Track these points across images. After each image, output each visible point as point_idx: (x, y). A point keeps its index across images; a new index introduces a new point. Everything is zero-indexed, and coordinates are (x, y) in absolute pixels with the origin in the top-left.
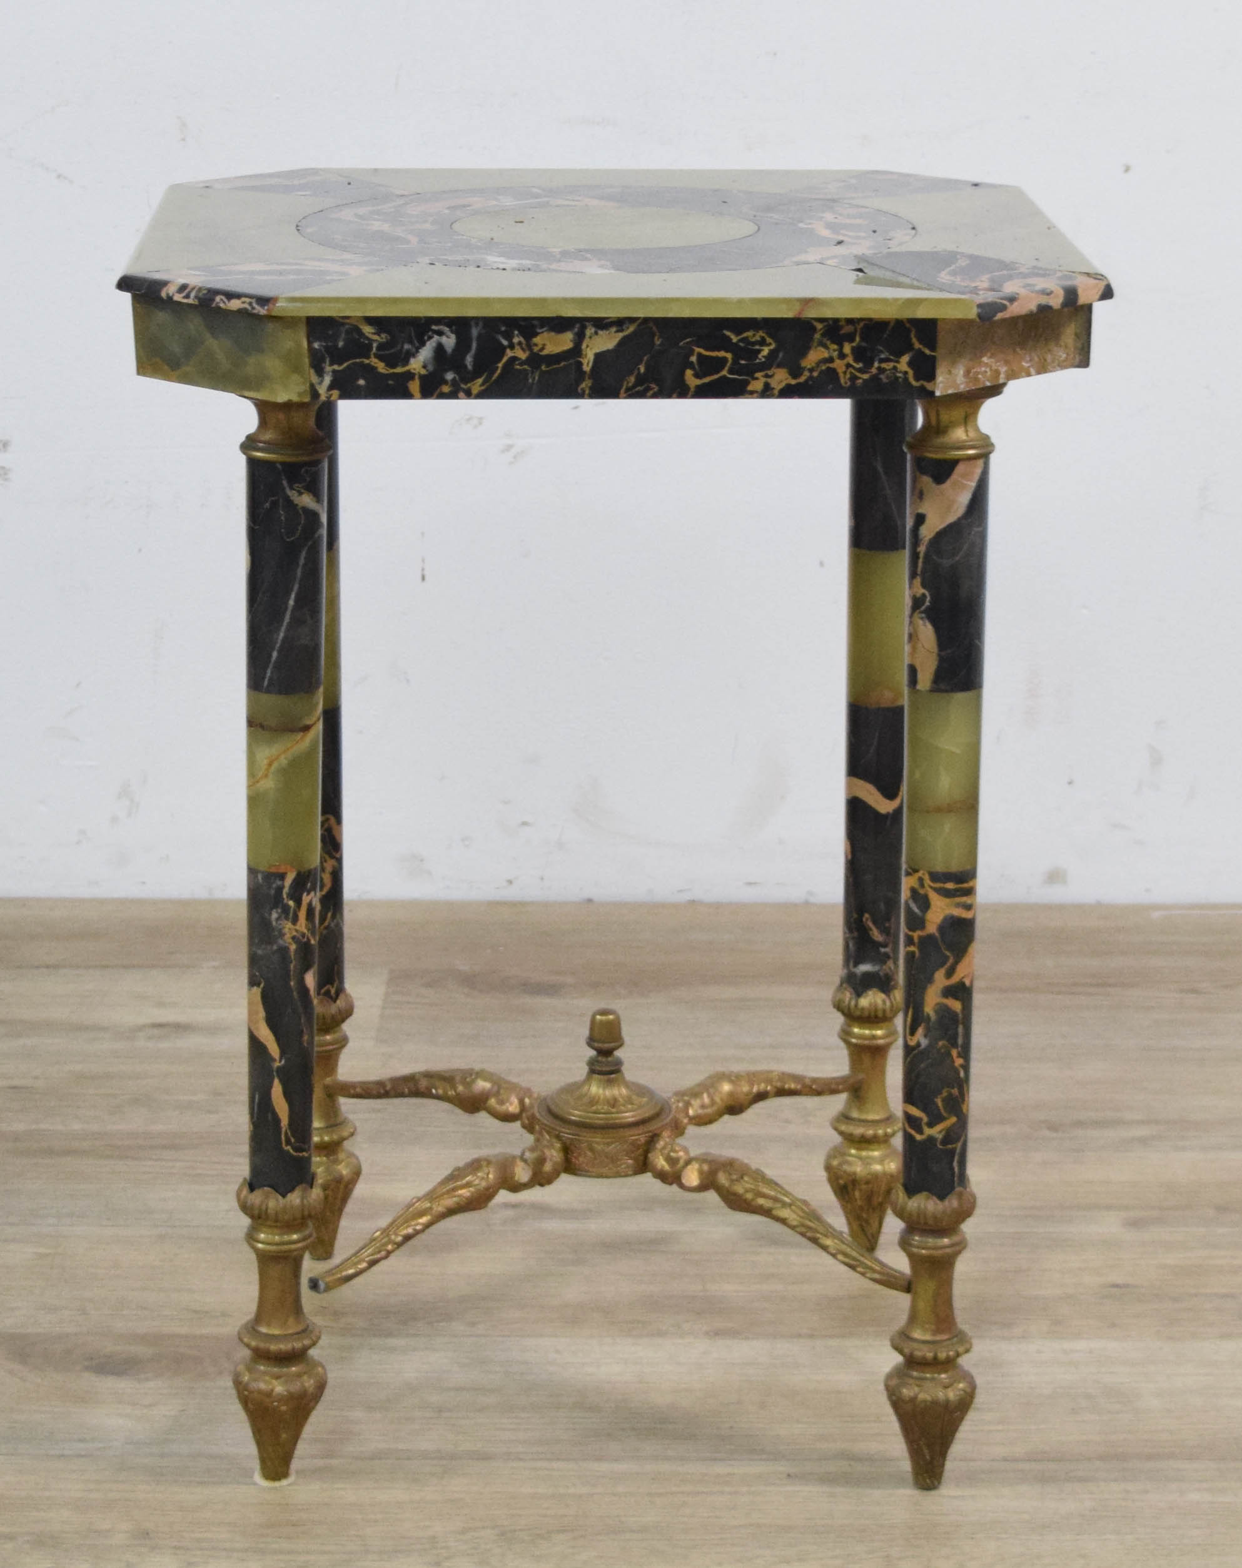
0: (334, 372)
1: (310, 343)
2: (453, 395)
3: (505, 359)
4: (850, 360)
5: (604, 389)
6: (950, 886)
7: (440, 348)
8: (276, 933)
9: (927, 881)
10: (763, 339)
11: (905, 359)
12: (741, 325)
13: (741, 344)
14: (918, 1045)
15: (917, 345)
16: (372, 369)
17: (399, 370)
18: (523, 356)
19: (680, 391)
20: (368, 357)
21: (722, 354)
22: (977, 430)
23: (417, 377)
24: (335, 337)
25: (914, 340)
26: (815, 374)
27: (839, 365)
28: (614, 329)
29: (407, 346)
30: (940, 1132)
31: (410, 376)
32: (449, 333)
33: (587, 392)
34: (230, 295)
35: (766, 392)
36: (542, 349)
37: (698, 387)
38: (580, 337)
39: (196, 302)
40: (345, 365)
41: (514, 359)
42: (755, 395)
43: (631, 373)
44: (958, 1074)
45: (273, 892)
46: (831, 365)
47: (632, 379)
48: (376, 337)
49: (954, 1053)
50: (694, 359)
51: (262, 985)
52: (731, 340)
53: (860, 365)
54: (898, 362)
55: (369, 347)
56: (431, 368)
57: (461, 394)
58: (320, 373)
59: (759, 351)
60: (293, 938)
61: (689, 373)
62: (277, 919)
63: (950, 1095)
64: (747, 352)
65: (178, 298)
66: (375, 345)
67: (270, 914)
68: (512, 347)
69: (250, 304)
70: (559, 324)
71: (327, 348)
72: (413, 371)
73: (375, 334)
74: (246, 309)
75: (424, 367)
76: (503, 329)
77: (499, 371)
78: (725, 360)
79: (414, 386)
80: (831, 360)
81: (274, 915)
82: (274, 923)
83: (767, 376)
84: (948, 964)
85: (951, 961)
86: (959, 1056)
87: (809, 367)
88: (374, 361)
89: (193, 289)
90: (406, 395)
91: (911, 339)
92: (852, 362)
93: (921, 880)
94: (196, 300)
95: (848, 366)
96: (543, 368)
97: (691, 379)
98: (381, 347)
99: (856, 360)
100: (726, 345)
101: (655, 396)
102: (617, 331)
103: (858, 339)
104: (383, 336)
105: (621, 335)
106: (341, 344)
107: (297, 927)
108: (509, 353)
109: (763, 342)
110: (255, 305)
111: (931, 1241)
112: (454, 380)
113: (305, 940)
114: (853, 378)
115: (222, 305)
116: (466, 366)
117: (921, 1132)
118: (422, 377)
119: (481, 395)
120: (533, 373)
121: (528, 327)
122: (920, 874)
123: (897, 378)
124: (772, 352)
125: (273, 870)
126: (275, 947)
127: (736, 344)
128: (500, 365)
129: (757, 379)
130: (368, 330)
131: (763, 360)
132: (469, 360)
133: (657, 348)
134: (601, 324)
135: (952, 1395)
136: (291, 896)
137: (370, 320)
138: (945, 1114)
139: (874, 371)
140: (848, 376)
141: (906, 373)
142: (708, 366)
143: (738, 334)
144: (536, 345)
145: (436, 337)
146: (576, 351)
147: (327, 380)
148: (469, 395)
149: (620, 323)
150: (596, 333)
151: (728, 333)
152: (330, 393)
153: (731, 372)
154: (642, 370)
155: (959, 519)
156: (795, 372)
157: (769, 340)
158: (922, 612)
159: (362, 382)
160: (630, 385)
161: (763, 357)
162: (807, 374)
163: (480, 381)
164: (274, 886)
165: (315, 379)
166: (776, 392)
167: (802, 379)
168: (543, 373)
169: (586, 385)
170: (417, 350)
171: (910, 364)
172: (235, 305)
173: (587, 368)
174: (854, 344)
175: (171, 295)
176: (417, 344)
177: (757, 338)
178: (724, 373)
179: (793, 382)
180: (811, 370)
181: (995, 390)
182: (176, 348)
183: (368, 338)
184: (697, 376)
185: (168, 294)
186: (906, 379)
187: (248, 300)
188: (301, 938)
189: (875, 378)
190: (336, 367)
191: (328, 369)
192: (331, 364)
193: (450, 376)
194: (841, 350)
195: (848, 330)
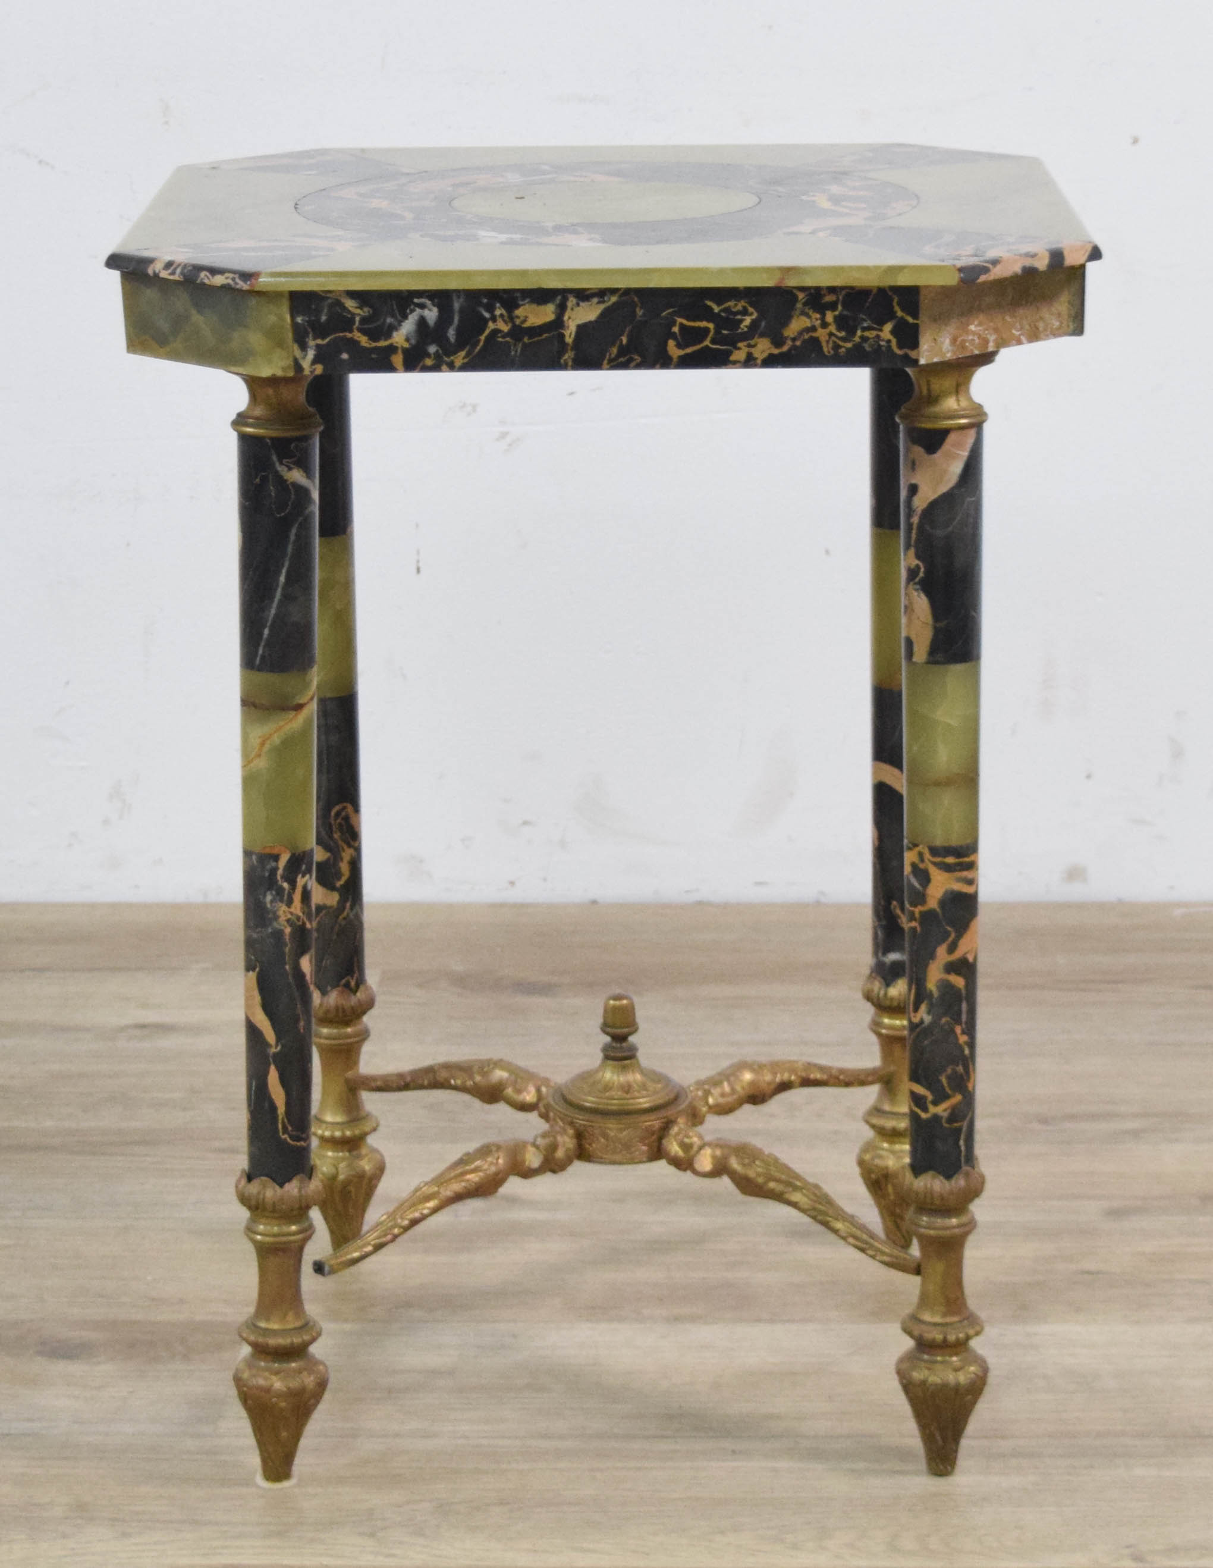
0: (318, 346)
1: (293, 318)
2: (436, 368)
3: (487, 332)
4: (832, 328)
5: (587, 361)
6: (950, 860)
7: (422, 322)
8: (271, 916)
9: (927, 855)
10: (745, 308)
11: (888, 327)
12: (721, 294)
13: (723, 314)
14: (922, 1022)
15: (900, 313)
16: (355, 343)
17: (383, 343)
18: (505, 328)
19: (663, 361)
20: (351, 331)
21: (704, 324)
22: (970, 399)
23: (400, 351)
24: (318, 312)
25: (897, 308)
26: (798, 343)
27: (821, 334)
28: (595, 300)
29: (389, 320)
30: (945, 1110)
31: (392, 349)
32: (431, 307)
33: (570, 363)
34: (214, 271)
35: (749, 362)
36: (525, 321)
37: (680, 357)
38: (562, 308)
39: (181, 279)
40: (327, 340)
41: (496, 332)
42: (738, 365)
43: (613, 344)
44: (963, 1051)
45: (267, 874)
46: (814, 335)
47: (615, 351)
48: (358, 311)
49: (958, 1030)
50: (676, 329)
51: (257, 969)
52: (711, 309)
53: (843, 334)
54: (881, 330)
55: (352, 321)
56: (413, 342)
57: (444, 367)
58: (303, 347)
59: (741, 321)
60: (288, 921)
61: (671, 343)
62: (272, 902)
63: (955, 1072)
64: (729, 321)
65: (164, 274)
66: (357, 319)
67: (265, 896)
68: (494, 319)
69: (233, 279)
70: (541, 296)
71: (310, 323)
72: (395, 344)
73: (357, 308)
74: (229, 284)
75: (407, 340)
76: (485, 301)
77: (481, 343)
78: (707, 330)
79: (398, 359)
80: (813, 329)
81: (269, 898)
82: (269, 906)
83: (749, 346)
84: (950, 939)
85: (953, 935)
86: (963, 1033)
87: (792, 336)
88: (357, 336)
89: (179, 265)
90: (390, 368)
91: (893, 307)
92: (834, 331)
93: (921, 855)
94: (181, 277)
95: (831, 334)
96: (526, 340)
97: (673, 350)
98: (364, 320)
99: (839, 329)
100: (709, 315)
101: (638, 366)
102: (599, 303)
103: (840, 308)
104: (366, 309)
105: (602, 307)
106: (324, 318)
107: (292, 910)
108: (491, 326)
109: (745, 312)
110: (238, 280)
111: (939, 1221)
112: (437, 353)
113: (300, 923)
114: (837, 347)
115: (206, 281)
116: (448, 339)
117: (925, 1110)
118: (406, 352)
119: (464, 368)
120: (515, 345)
121: (509, 299)
122: (920, 848)
123: (880, 346)
124: (753, 322)
125: (268, 851)
126: (270, 930)
127: (718, 314)
128: (483, 338)
129: (739, 349)
130: (350, 304)
131: (746, 329)
132: (451, 333)
133: (638, 318)
134: (583, 295)
135: (962, 1378)
136: (285, 878)
137: (352, 294)
138: (950, 1092)
139: (857, 339)
140: (831, 345)
141: (889, 341)
142: (690, 336)
143: (719, 303)
144: (518, 317)
145: (418, 311)
146: (558, 323)
147: (311, 354)
148: (452, 367)
149: (602, 294)
150: (578, 305)
151: (709, 303)
152: (314, 367)
153: (713, 342)
154: (624, 340)
155: (952, 489)
156: (778, 342)
157: (751, 310)
158: (915, 584)
159: (345, 356)
160: (613, 356)
161: (746, 327)
162: (789, 343)
163: (463, 354)
164: (268, 867)
165: (298, 353)
166: (759, 362)
167: (785, 348)
168: (525, 346)
169: (569, 356)
170: (400, 323)
171: (892, 332)
172: (219, 280)
173: (569, 339)
174: (837, 313)
175: (157, 271)
176: (399, 318)
177: (739, 307)
178: (707, 343)
179: (776, 351)
180: (794, 340)
181: (986, 358)
182: (164, 325)
183: (349, 312)
184: (679, 346)
185: (154, 272)
186: (889, 347)
187: (231, 275)
188: (296, 921)
189: (858, 346)
190: (319, 341)
191: (312, 343)
192: (315, 339)
193: (432, 349)
194: (823, 319)
195: (829, 298)
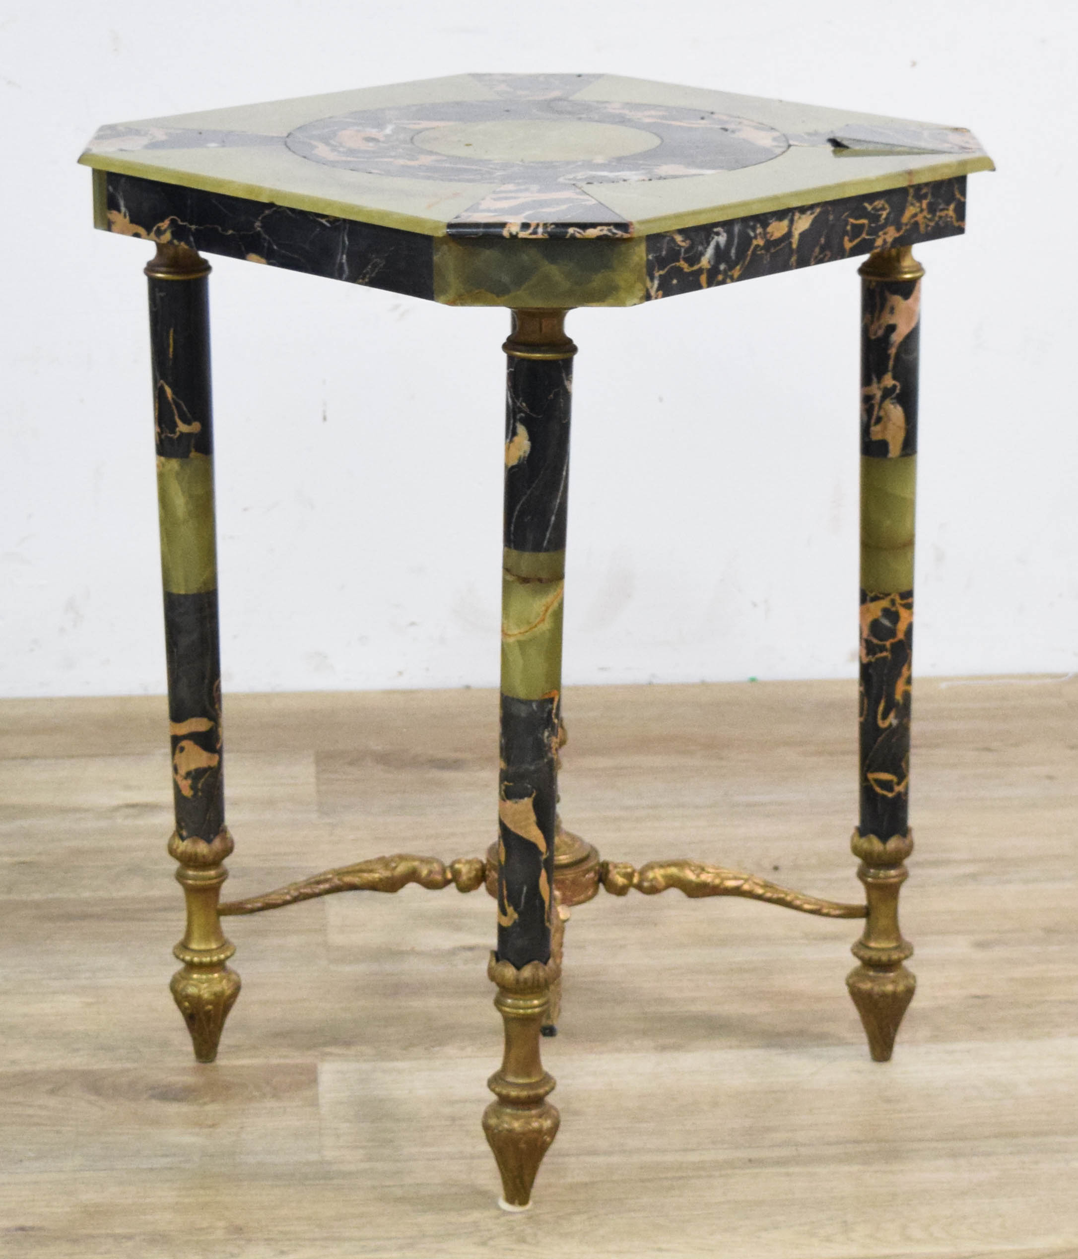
0: (660, 276)
1: (647, 255)
2: (723, 282)
3: (752, 247)
4: (925, 213)
5: (803, 262)
7: (718, 246)
8: (547, 748)
9: (898, 600)
10: (883, 205)
11: (952, 207)
12: (872, 197)
13: (872, 211)
14: (891, 725)
15: (956, 196)
16: (680, 269)
17: (696, 267)
18: (762, 242)
19: (842, 253)
20: (679, 261)
21: (863, 221)
23: (705, 271)
24: (660, 250)
25: (956, 192)
26: (909, 227)
27: (920, 218)
28: (809, 212)
29: (700, 248)
31: (700, 271)
32: (722, 233)
33: (794, 264)
34: (584, 226)
35: (885, 246)
36: (772, 236)
37: (851, 248)
38: (792, 222)
40: (666, 270)
41: (757, 246)
42: (879, 249)
43: (815, 246)
45: (545, 715)
46: (916, 219)
47: (817, 250)
48: (683, 244)
50: (849, 228)
51: (534, 795)
52: (866, 209)
53: (930, 216)
54: (947, 210)
55: (679, 252)
56: (712, 263)
57: (728, 280)
58: (652, 279)
59: (881, 215)
61: (846, 238)
62: (548, 737)
64: (874, 217)
65: (523, 234)
66: (683, 250)
67: (543, 734)
68: (755, 237)
69: (610, 230)
70: (780, 215)
71: (656, 258)
72: (703, 267)
73: (683, 241)
74: (606, 236)
75: (709, 262)
76: (751, 224)
77: (748, 258)
78: (863, 225)
79: (703, 279)
80: (916, 214)
81: (546, 734)
82: (546, 741)
83: (884, 234)
84: (905, 664)
87: (905, 222)
88: (682, 263)
89: (538, 225)
90: (699, 287)
92: (927, 214)
93: (893, 602)
94: (546, 235)
95: (925, 217)
96: (772, 250)
97: (848, 245)
98: (686, 251)
99: (929, 212)
100: (864, 214)
101: (830, 260)
102: (811, 214)
103: (929, 196)
104: (688, 242)
105: (812, 217)
106: (664, 253)
108: (755, 242)
109: (883, 209)
110: (615, 231)
112: (724, 269)
114: (927, 227)
115: (578, 235)
116: (730, 257)
117: (891, 790)
118: (709, 271)
119: (741, 278)
120: (766, 255)
121: (763, 219)
122: (892, 596)
123: (948, 222)
124: (887, 215)
125: (546, 697)
126: (546, 760)
127: (869, 212)
128: (750, 253)
129: (880, 237)
130: (679, 239)
131: (885, 221)
132: (733, 251)
133: (831, 223)
134: (803, 210)
136: (557, 715)
137: (681, 231)
139: (937, 219)
140: (924, 225)
141: (953, 217)
142: (855, 232)
143: (871, 204)
144: (768, 233)
145: (716, 237)
146: (789, 235)
147: (656, 283)
148: (733, 280)
149: (812, 207)
150: (800, 218)
151: (866, 205)
152: (657, 294)
153: (868, 234)
154: (822, 241)
155: (917, 324)
156: (898, 228)
157: (886, 206)
158: (892, 399)
159: (675, 282)
160: (816, 254)
161: (883, 219)
162: (904, 228)
163: (738, 267)
164: (547, 710)
165: (649, 284)
167: (903, 231)
168: (772, 254)
169: (794, 259)
170: (706, 248)
171: (953, 210)
172: (592, 233)
173: (794, 246)
174: (928, 201)
175: (514, 233)
176: (706, 246)
177: (880, 206)
178: (864, 235)
179: (897, 235)
180: (906, 225)
183: (679, 246)
184: (850, 240)
185: (511, 234)
186: (952, 222)
187: (606, 228)
189: (937, 224)
190: (662, 272)
191: (657, 274)
192: (658, 270)
193: (722, 267)
194: (921, 207)
195: (924, 191)
